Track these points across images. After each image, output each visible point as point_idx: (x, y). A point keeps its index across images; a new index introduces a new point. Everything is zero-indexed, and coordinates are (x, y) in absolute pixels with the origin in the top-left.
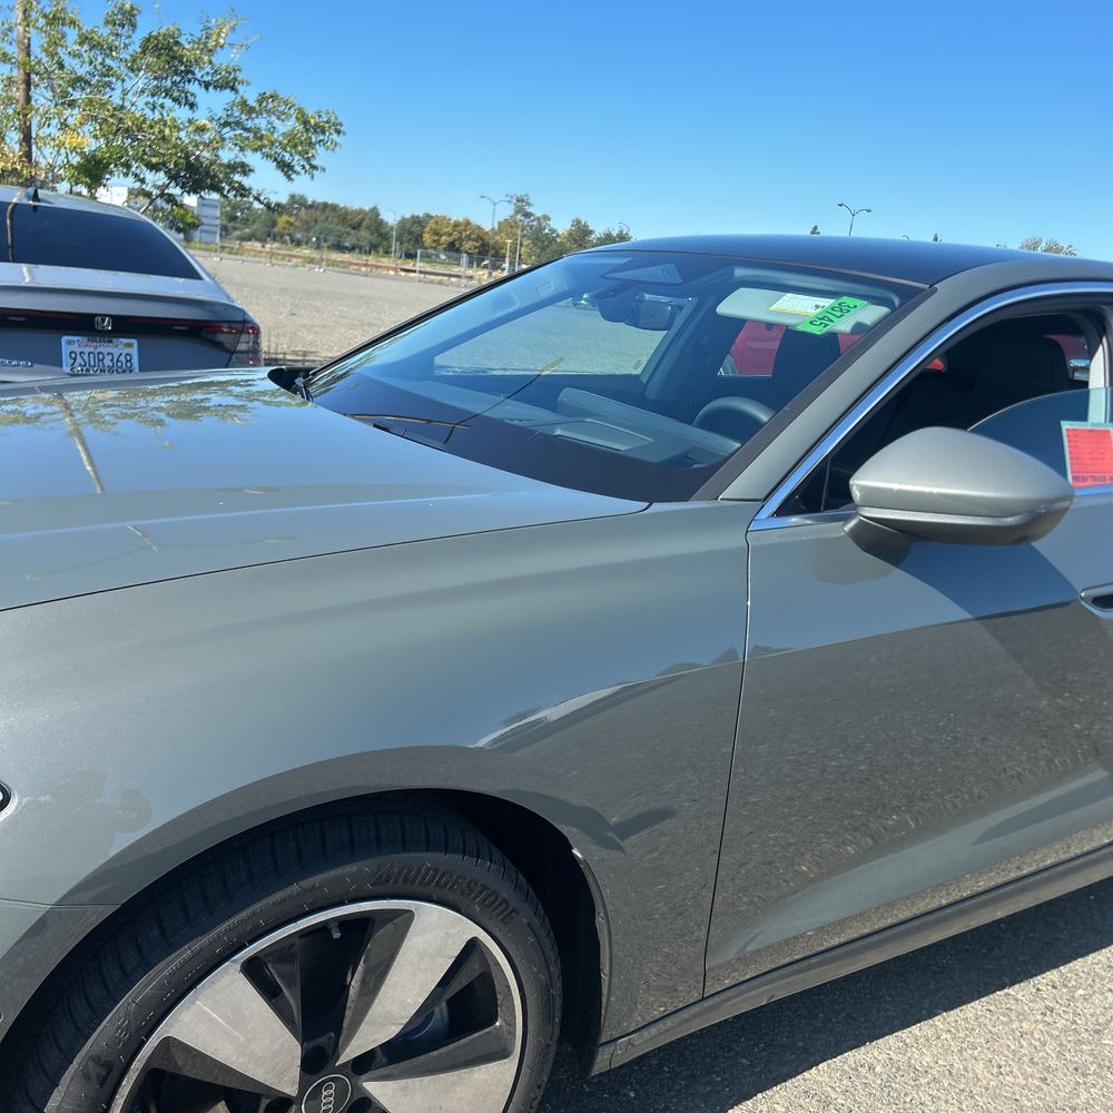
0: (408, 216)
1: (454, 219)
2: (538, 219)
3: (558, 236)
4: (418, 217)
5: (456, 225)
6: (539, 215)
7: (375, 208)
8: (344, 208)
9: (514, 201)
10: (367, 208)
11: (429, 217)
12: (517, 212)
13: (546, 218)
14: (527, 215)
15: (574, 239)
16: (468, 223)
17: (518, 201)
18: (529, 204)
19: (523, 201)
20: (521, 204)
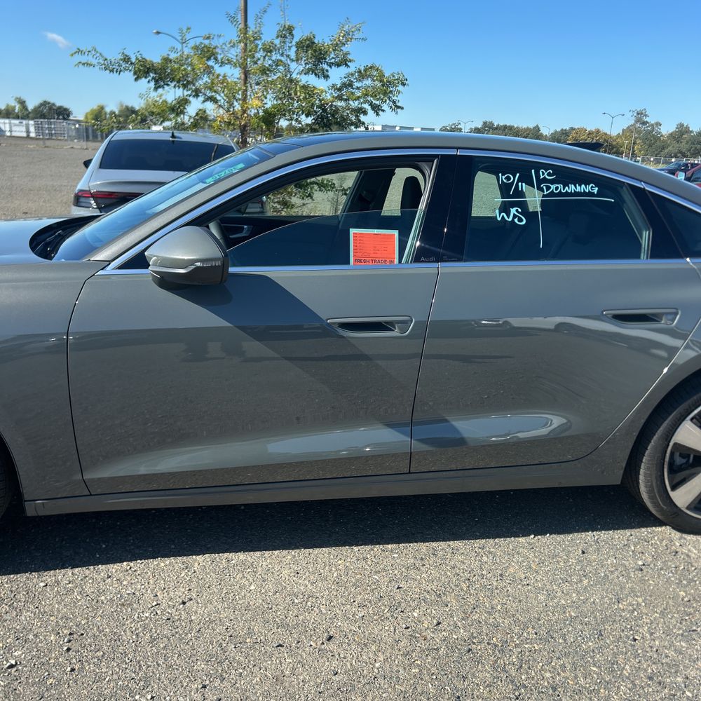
0: (559, 130)
1: (588, 129)
2: (652, 125)
3: (662, 136)
4: (565, 130)
5: (590, 133)
6: (653, 122)
7: (537, 126)
8: (517, 127)
9: (635, 115)
10: (531, 126)
11: (572, 129)
12: (636, 122)
13: (658, 124)
14: (644, 123)
15: (674, 137)
16: (598, 131)
17: (638, 114)
18: (646, 115)
19: (642, 114)
20: (640, 116)
